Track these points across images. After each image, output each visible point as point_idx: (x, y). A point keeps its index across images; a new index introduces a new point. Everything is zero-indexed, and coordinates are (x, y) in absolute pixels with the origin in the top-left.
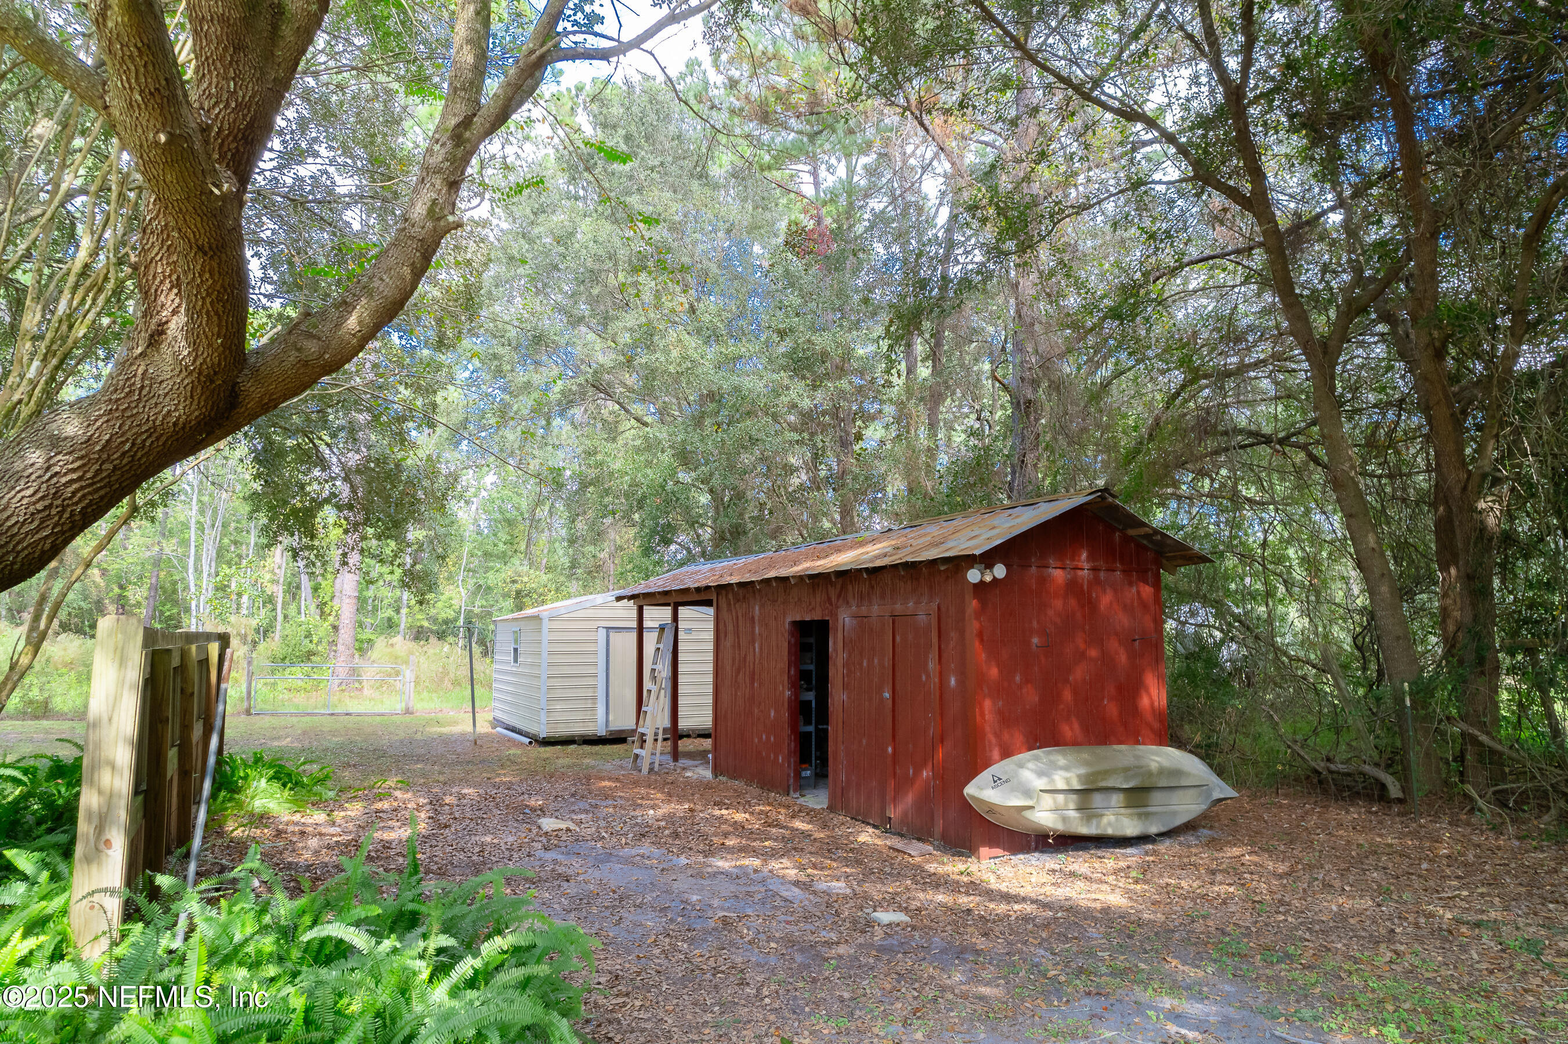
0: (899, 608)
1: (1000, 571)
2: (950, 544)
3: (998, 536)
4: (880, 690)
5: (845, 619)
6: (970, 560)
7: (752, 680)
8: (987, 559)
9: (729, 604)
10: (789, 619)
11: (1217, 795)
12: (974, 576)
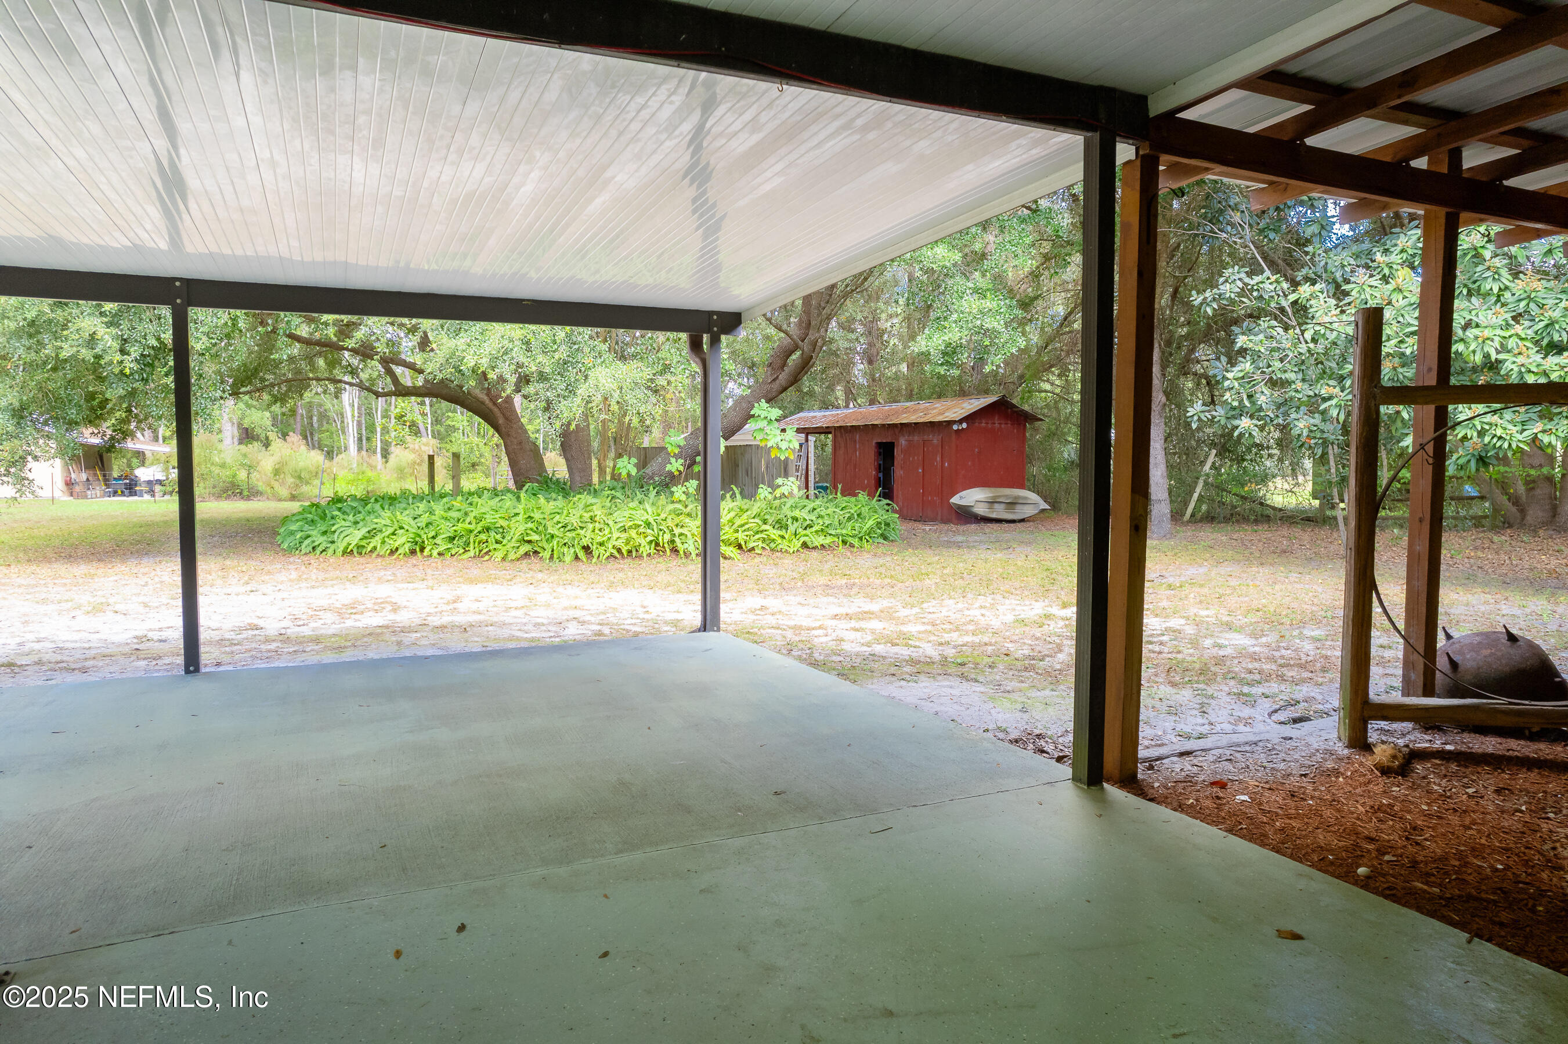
0: (926, 437)
1: (964, 425)
2: (946, 414)
3: (974, 408)
4: (918, 469)
5: (903, 442)
6: (954, 422)
7: (855, 468)
8: (961, 421)
9: (842, 434)
10: (875, 441)
11: (1042, 507)
12: (955, 427)
